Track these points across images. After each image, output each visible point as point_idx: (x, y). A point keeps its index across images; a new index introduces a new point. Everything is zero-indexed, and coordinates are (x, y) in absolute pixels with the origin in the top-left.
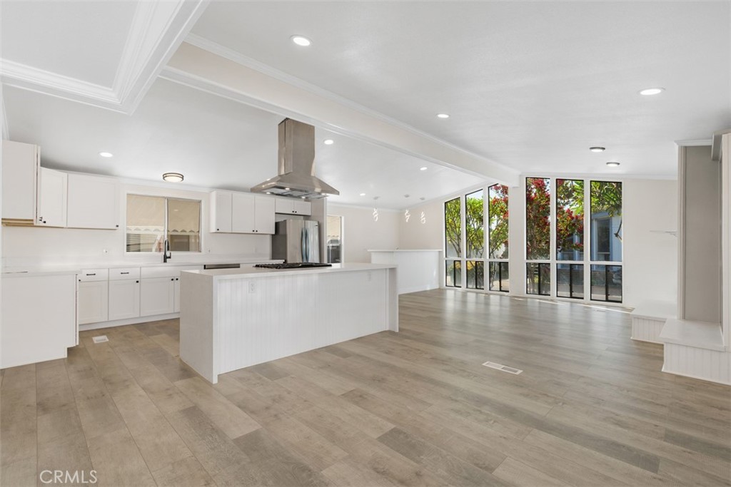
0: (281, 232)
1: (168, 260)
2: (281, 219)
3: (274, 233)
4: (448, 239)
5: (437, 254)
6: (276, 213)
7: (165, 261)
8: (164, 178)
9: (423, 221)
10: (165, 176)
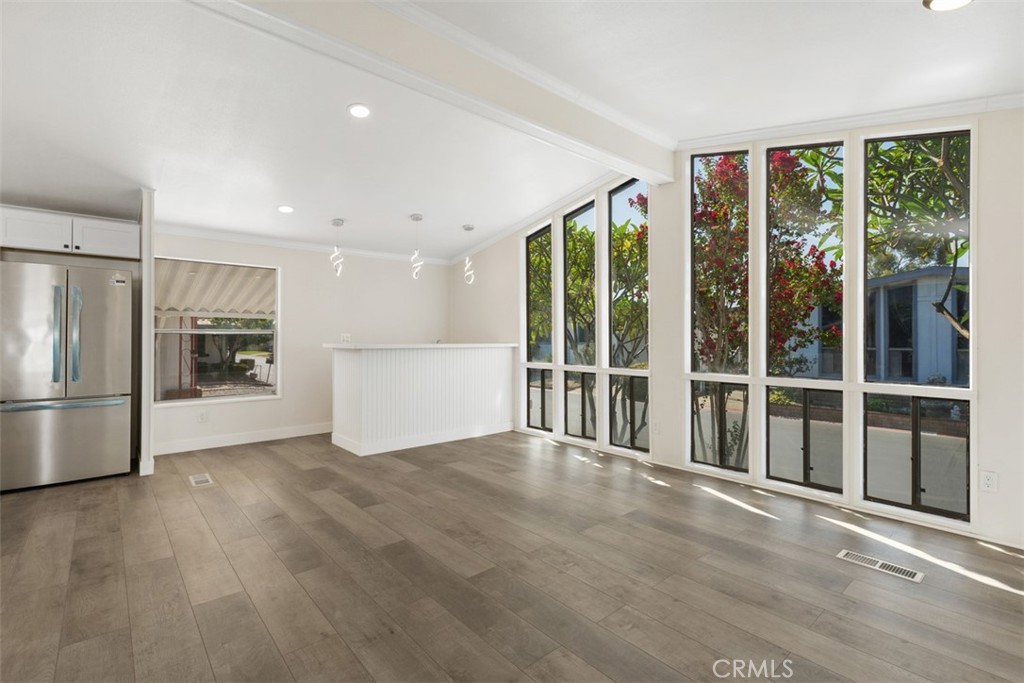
5: (508, 354)
9: (469, 277)
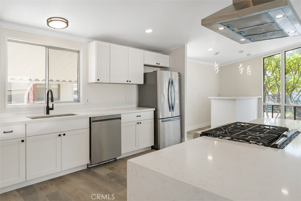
0: (149, 82)
1: (50, 111)
3: (142, 83)
5: (257, 99)
6: (145, 65)
7: (48, 113)
8: (48, 22)
9: (249, 73)
10: (49, 21)
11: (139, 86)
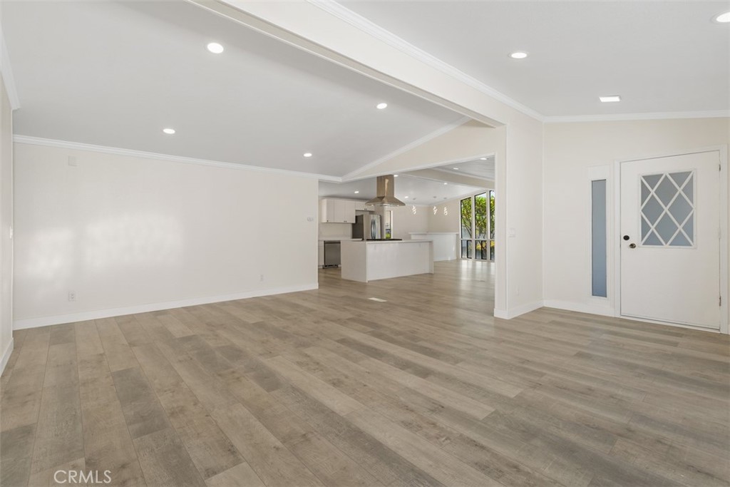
0: (359, 222)
2: (359, 214)
3: (354, 222)
4: (463, 225)
5: (455, 236)
6: (356, 210)
9: (446, 213)
11: (353, 224)
